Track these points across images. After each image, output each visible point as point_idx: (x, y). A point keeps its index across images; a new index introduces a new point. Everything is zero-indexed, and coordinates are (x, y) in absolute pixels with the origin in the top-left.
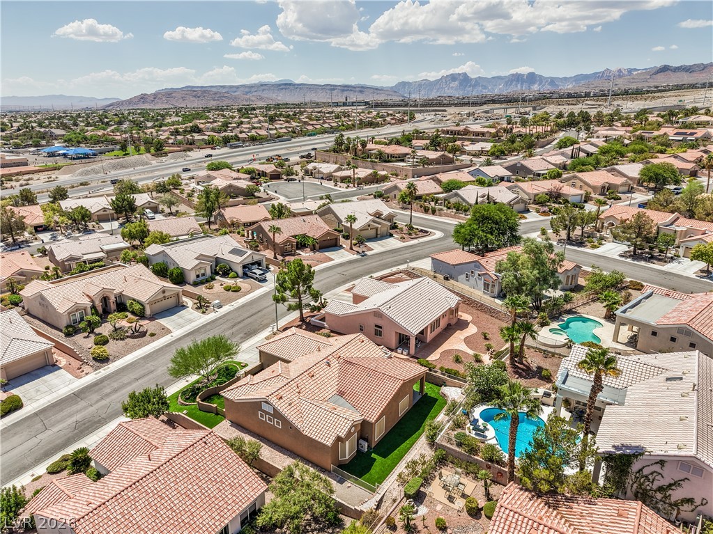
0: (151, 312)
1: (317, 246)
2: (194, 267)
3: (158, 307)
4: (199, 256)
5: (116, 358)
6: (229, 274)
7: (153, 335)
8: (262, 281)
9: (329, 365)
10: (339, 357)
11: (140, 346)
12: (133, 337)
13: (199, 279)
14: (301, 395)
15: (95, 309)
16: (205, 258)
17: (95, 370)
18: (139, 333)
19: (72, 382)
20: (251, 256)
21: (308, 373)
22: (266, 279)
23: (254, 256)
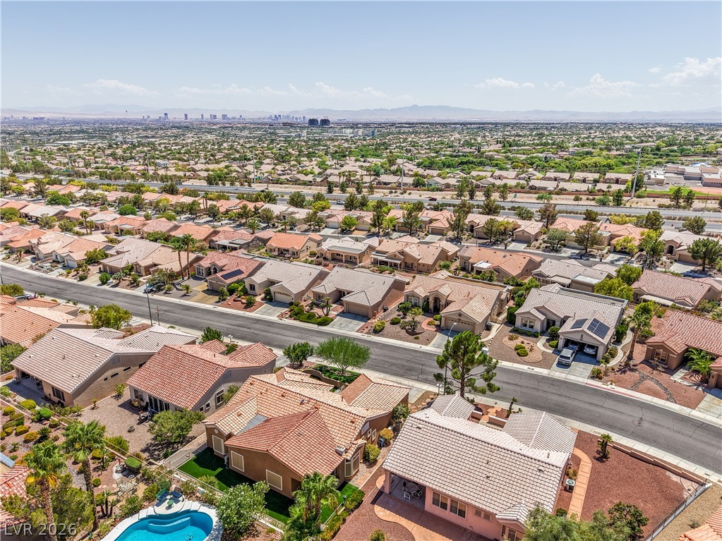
2: (523, 313)
3: (449, 324)
4: (541, 307)
5: (382, 336)
6: (551, 340)
7: (417, 338)
8: (560, 364)
9: (302, 403)
10: (316, 408)
11: (401, 339)
12: (407, 332)
13: (524, 328)
14: (259, 396)
15: (428, 302)
16: (548, 314)
17: (366, 333)
18: (413, 332)
19: (353, 330)
20: (580, 334)
21: (286, 391)
22: (567, 366)
23: (585, 336)
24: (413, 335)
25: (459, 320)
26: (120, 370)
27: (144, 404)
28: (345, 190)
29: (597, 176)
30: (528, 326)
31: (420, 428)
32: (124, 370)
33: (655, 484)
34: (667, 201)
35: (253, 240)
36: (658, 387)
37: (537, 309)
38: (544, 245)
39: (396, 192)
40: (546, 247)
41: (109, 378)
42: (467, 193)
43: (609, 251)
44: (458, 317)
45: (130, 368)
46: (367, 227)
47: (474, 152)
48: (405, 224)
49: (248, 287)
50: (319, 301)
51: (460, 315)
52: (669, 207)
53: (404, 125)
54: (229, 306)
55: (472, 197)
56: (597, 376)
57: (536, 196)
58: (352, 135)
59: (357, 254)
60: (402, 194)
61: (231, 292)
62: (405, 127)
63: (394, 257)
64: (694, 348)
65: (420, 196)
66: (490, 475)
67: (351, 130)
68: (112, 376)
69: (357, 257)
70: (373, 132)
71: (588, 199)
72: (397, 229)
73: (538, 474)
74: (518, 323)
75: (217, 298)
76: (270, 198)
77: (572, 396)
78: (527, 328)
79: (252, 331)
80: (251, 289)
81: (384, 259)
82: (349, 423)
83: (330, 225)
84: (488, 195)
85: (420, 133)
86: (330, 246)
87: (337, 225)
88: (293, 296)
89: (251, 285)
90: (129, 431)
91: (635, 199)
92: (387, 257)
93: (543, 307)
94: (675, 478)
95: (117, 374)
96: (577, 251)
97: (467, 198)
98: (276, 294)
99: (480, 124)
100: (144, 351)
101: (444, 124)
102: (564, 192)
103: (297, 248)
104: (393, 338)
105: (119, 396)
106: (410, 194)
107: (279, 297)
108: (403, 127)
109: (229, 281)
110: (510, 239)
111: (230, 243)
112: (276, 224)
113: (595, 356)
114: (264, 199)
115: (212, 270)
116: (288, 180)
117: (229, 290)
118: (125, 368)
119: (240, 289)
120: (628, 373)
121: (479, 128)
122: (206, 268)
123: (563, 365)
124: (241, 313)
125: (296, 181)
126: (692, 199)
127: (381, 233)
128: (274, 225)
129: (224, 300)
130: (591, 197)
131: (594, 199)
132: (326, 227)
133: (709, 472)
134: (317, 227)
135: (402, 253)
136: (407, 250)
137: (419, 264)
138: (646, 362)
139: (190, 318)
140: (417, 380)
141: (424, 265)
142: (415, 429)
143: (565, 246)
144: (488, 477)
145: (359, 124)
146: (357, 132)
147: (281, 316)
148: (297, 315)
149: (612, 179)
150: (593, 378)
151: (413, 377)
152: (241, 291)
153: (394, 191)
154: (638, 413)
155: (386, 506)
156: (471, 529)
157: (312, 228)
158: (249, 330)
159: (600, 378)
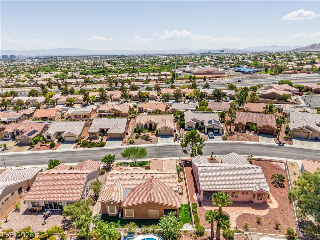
0: (160, 134)
1: (258, 132)
2: (188, 122)
3: (162, 133)
4: (193, 119)
5: (135, 144)
6: (201, 130)
7: (151, 141)
8: (210, 138)
9: (144, 177)
10: (152, 177)
11: (144, 143)
12: (145, 140)
13: (189, 128)
14: (120, 180)
15: (147, 126)
16: (196, 121)
17: (127, 145)
18: (148, 139)
19: (119, 145)
20: (213, 126)
21: (132, 174)
22: (213, 138)
23: (215, 126)
24: (149, 141)
25: (166, 130)
26: (9, 195)
27: (41, 208)
28: (51, 87)
29: (158, 74)
30: (190, 127)
31: (205, 170)
32: (11, 195)
33: (271, 167)
34: (188, 80)
35: (22, 116)
36: (245, 138)
37: (192, 120)
38: (162, 100)
39: (78, 86)
40: (163, 100)
41: (4, 202)
42: (114, 84)
43: (185, 99)
44: (165, 129)
45: (14, 193)
46: (81, 102)
47: (101, 67)
48: (101, 98)
49: (46, 137)
50: (92, 136)
51: (166, 128)
52: (189, 82)
53: (58, 57)
54: (38, 149)
55: (116, 85)
56: (224, 139)
57: (143, 82)
58: (32, 62)
59: (89, 114)
60: (82, 86)
61: (36, 142)
62: (59, 58)
63: (110, 112)
64: (249, 122)
65: (92, 87)
66: (241, 178)
67: (31, 60)
68: (6, 201)
69: (89, 115)
70: (44, 61)
71: (161, 82)
72: (96, 101)
73: (255, 171)
74: (186, 126)
75: (29, 147)
76: (14, 94)
77: (223, 147)
78: (190, 128)
79: (65, 158)
80: (48, 138)
81: (104, 114)
82: (172, 178)
83: (59, 103)
84: (123, 84)
85: (68, 60)
86: (72, 112)
87: (64, 103)
88: (77, 137)
89: (47, 136)
90: (43, 225)
91: (176, 81)
92: (106, 113)
93: (194, 119)
94: (274, 163)
95: (8, 198)
96: (175, 100)
97: (114, 86)
98: (66, 138)
99: (94, 56)
100: (19, 181)
101: (78, 56)
102: (151, 80)
103: (53, 116)
104: (140, 144)
105: (17, 210)
106: (86, 86)
107: (67, 139)
108: (58, 58)
109: (32, 137)
110: (147, 99)
111: (8, 119)
112: (26, 107)
113: (219, 132)
114: (10, 95)
115: (15, 134)
116: (12, 86)
117: (34, 141)
118: (11, 194)
119: (41, 139)
120: (233, 135)
121: (95, 57)
122: (11, 133)
123: (211, 138)
124: (50, 151)
125: (18, 85)
126: (195, 79)
127: (89, 104)
128: (25, 107)
129: (33, 147)
130: (162, 81)
131: (163, 82)
132: (57, 104)
133: (281, 158)
134: (52, 105)
135: (113, 109)
136: (115, 108)
137: (122, 114)
138: (235, 130)
139: (19, 160)
140: (166, 157)
141: (124, 113)
142: (203, 171)
143: (169, 99)
144: (241, 179)
145: (33, 57)
146: (35, 61)
147: (75, 147)
148: (85, 145)
149: (164, 74)
150: (224, 140)
151: (163, 156)
152: (42, 140)
153: (77, 86)
154: (247, 147)
155: (205, 205)
156: (240, 201)
157: (50, 106)
158: (63, 158)
159: (226, 139)
